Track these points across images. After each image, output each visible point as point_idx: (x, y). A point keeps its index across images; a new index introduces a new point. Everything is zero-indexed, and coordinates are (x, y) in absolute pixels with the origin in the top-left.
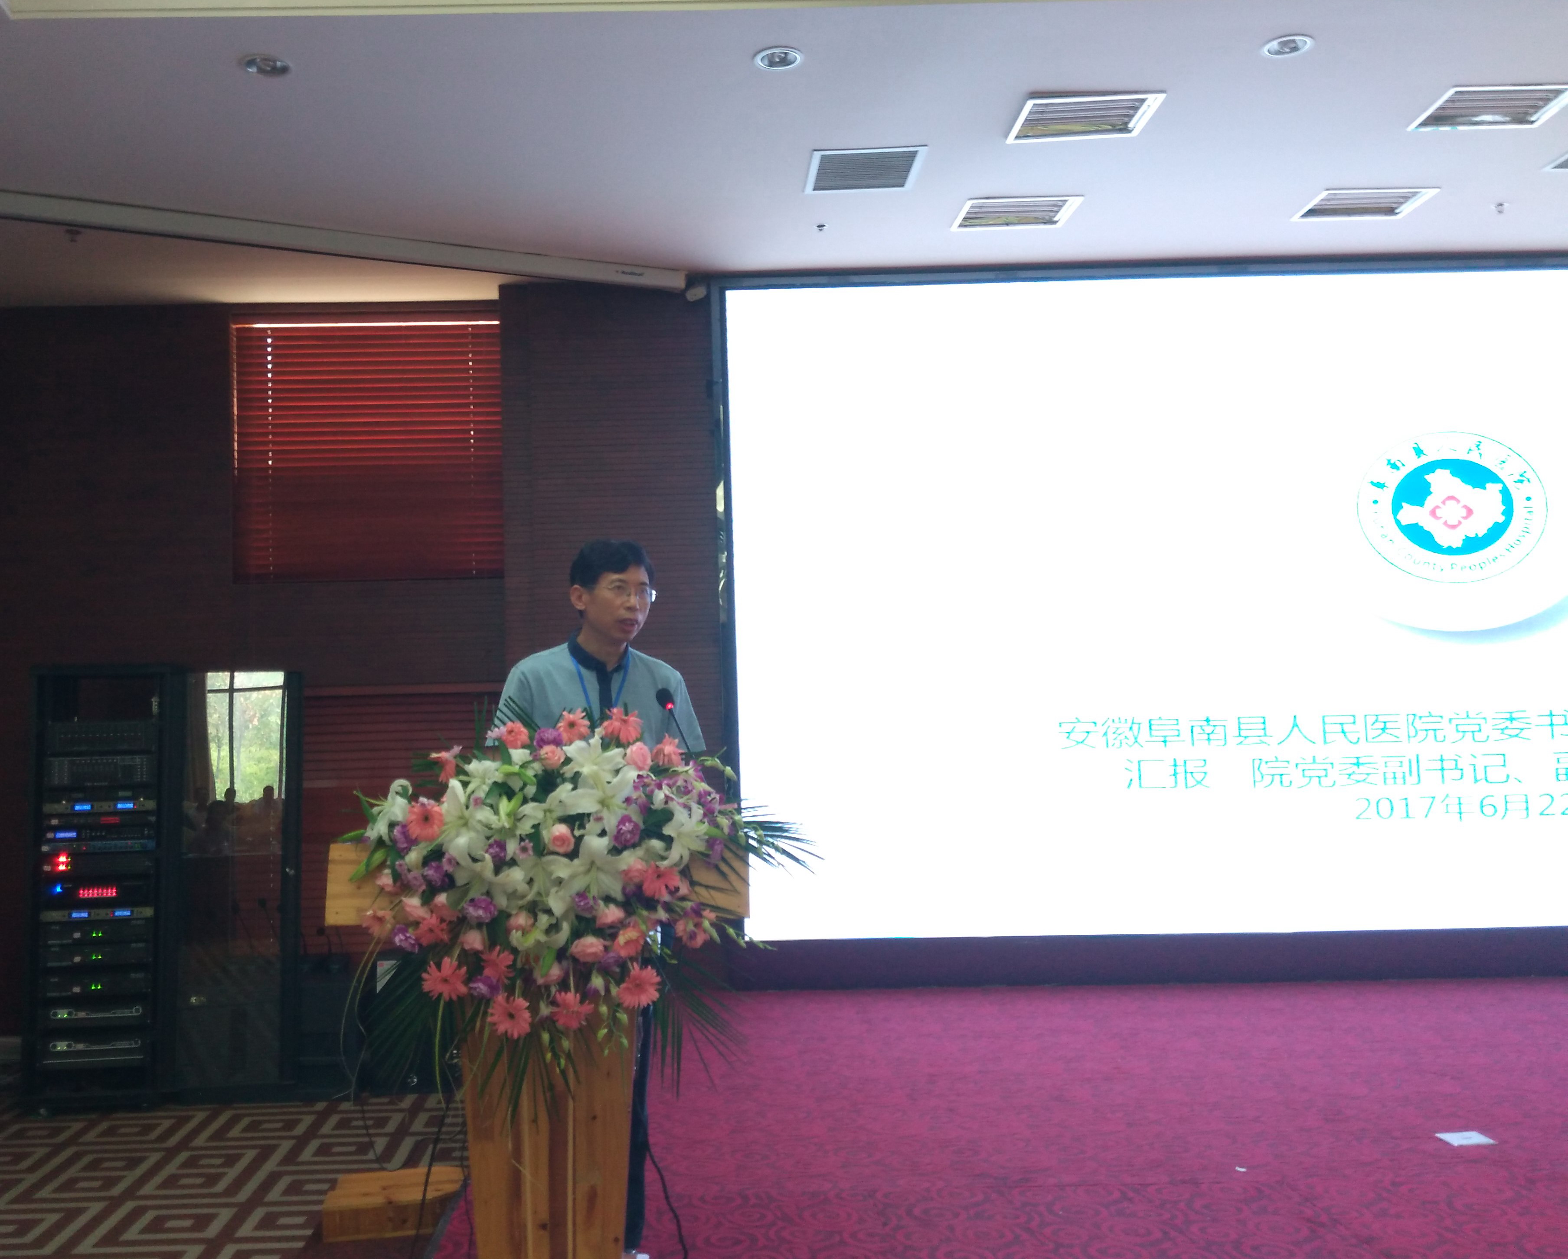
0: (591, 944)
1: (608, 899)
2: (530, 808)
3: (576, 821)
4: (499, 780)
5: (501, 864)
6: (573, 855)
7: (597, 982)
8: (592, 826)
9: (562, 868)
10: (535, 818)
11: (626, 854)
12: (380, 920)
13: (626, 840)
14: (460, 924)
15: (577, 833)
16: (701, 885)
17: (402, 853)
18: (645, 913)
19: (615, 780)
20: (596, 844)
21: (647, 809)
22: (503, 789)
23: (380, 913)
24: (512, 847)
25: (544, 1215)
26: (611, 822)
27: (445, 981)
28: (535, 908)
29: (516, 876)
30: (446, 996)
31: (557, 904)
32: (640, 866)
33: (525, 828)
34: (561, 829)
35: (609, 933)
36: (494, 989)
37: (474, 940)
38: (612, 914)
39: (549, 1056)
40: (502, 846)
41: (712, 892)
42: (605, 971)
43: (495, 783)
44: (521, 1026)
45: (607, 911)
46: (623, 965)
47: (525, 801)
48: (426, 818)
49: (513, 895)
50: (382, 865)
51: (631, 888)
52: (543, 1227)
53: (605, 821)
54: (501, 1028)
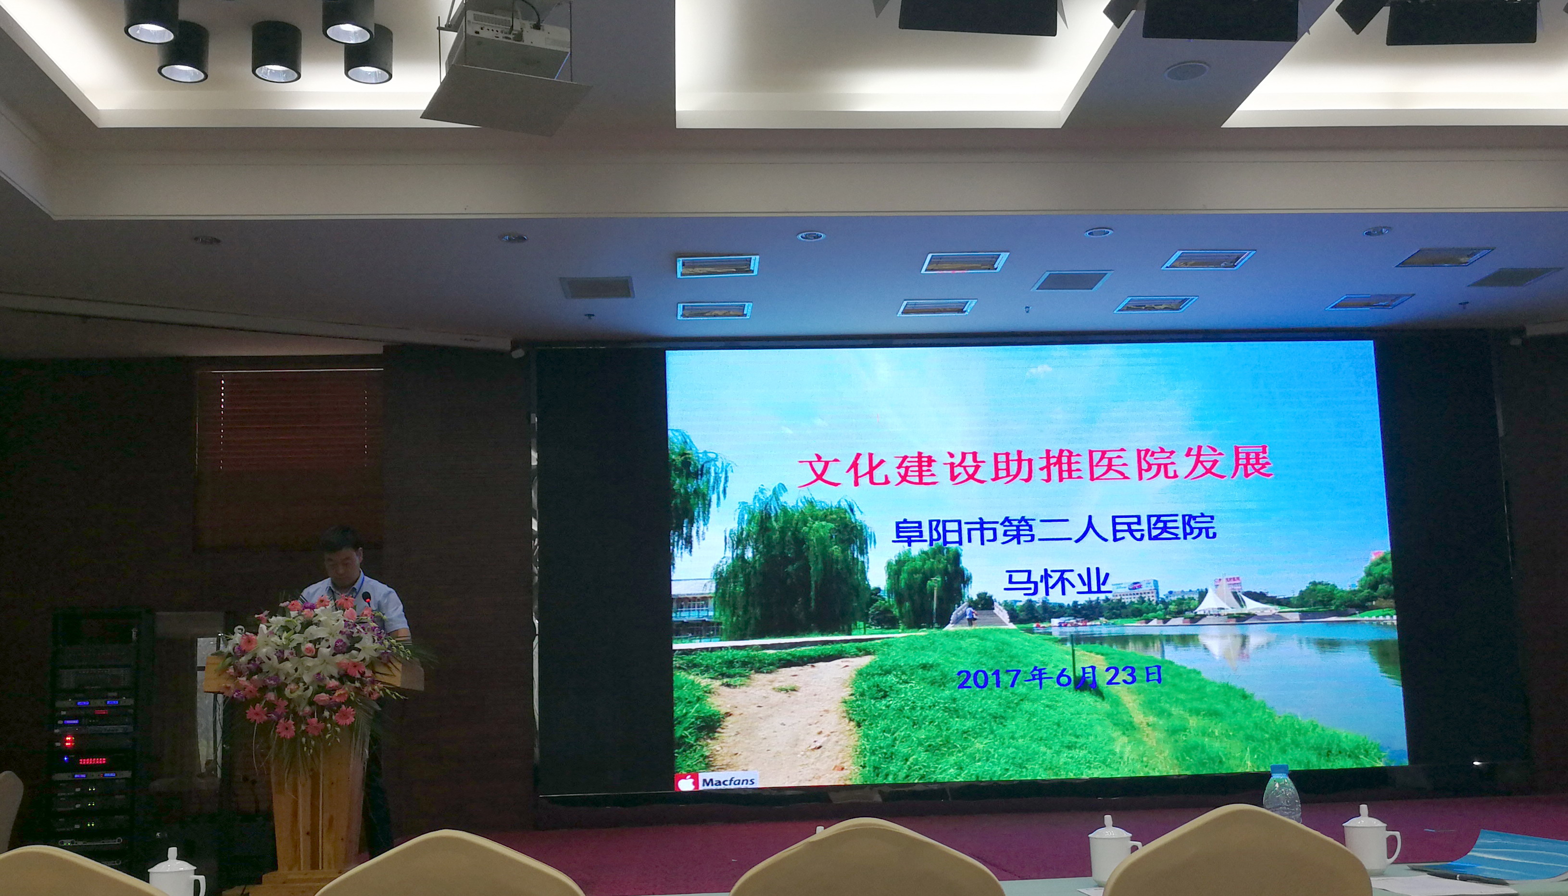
0: (324, 696)
1: (332, 677)
2: (296, 636)
3: (317, 641)
4: (283, 625)
5: (282, 660)
6: (314, 657)
7: (326, 714)
8: (323, 643)
9: (310, 662)
10: (298, 640)
11: (338, 655)
12: (228, 688)
13: (339, 650)
14: (264, 689)
15: (317, 647)
16: (378, 673)
17: (239, 658)
18: (349, 683)
19: (336, 624)
20: (324, 651)
21: (350, 636)
22: (286, 629)
23: (228, 685)
24: (287, 654)
25: (309, 829)
26: (332, 642)
27: (257, 714)
28: (298, 680)
29: (288, 666)
30: (258, 722)
31: (307, 679)
32: (346, 661)
33: (294, 644)
34: (310, 645)
35: (331, 691)
36: (279, 718)
37: (271, 696)
38: (333, 683)
39: (305, 748)
40: (283, 653)
41: (383, 676)
42: (330, 709)
43: (281, 626)
44: (289, 735)
45: (331, 682)
46: (339, 706)
47: (295, 633)
48: (249, 641)
49: (287, 675)
50: (230, 665)
51: (342, 672)
52: (308, 833)
53: (330, 642)
54: (282, 735)
